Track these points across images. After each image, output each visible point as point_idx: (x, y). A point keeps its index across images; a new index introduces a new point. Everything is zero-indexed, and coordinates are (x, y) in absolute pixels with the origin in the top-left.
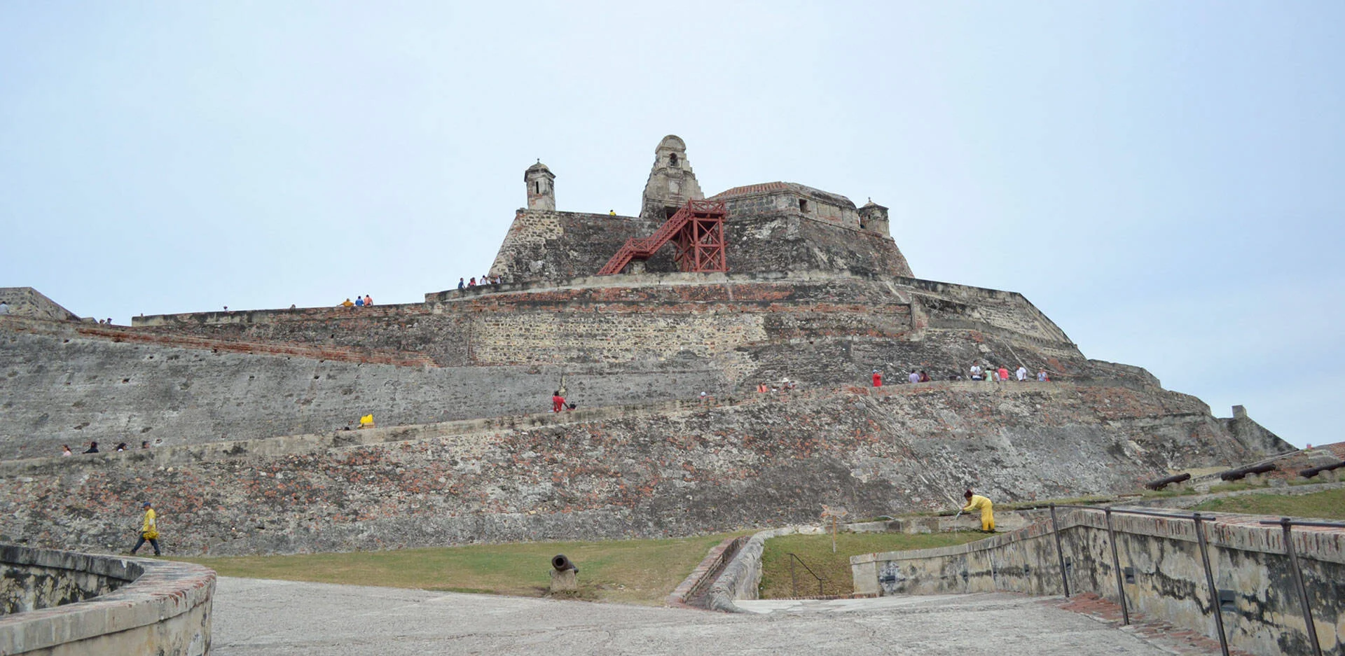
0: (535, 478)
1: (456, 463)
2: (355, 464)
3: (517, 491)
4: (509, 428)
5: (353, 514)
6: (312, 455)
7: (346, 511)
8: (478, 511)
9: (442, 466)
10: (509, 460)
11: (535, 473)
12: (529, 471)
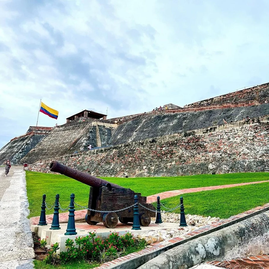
0: (265, 143)
1: (230, 139)
2: (190, 143)
3: (255, 149)
4: (257, 122)
5: (184, 161)
6: (176, 140)
7: (182, 160)
8: (234, 159)
9: (223, 141)
10: (254, 136)
11: (266, 141)
12: (263, 140)
